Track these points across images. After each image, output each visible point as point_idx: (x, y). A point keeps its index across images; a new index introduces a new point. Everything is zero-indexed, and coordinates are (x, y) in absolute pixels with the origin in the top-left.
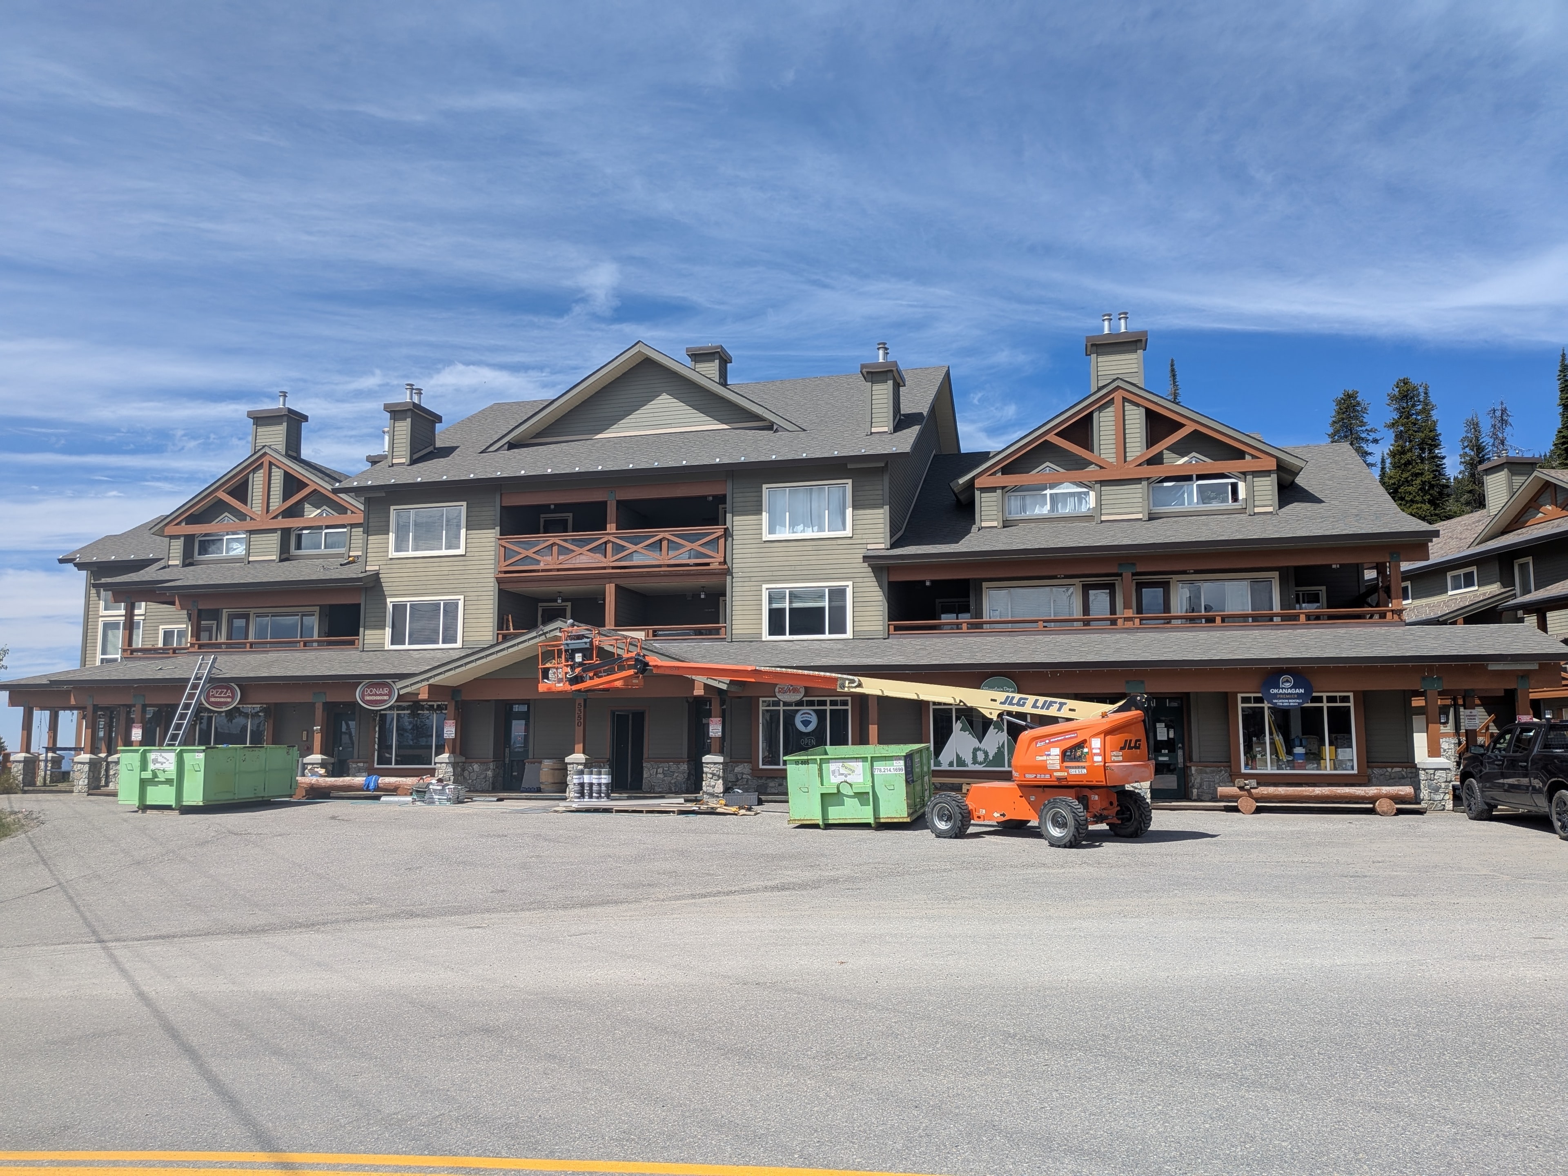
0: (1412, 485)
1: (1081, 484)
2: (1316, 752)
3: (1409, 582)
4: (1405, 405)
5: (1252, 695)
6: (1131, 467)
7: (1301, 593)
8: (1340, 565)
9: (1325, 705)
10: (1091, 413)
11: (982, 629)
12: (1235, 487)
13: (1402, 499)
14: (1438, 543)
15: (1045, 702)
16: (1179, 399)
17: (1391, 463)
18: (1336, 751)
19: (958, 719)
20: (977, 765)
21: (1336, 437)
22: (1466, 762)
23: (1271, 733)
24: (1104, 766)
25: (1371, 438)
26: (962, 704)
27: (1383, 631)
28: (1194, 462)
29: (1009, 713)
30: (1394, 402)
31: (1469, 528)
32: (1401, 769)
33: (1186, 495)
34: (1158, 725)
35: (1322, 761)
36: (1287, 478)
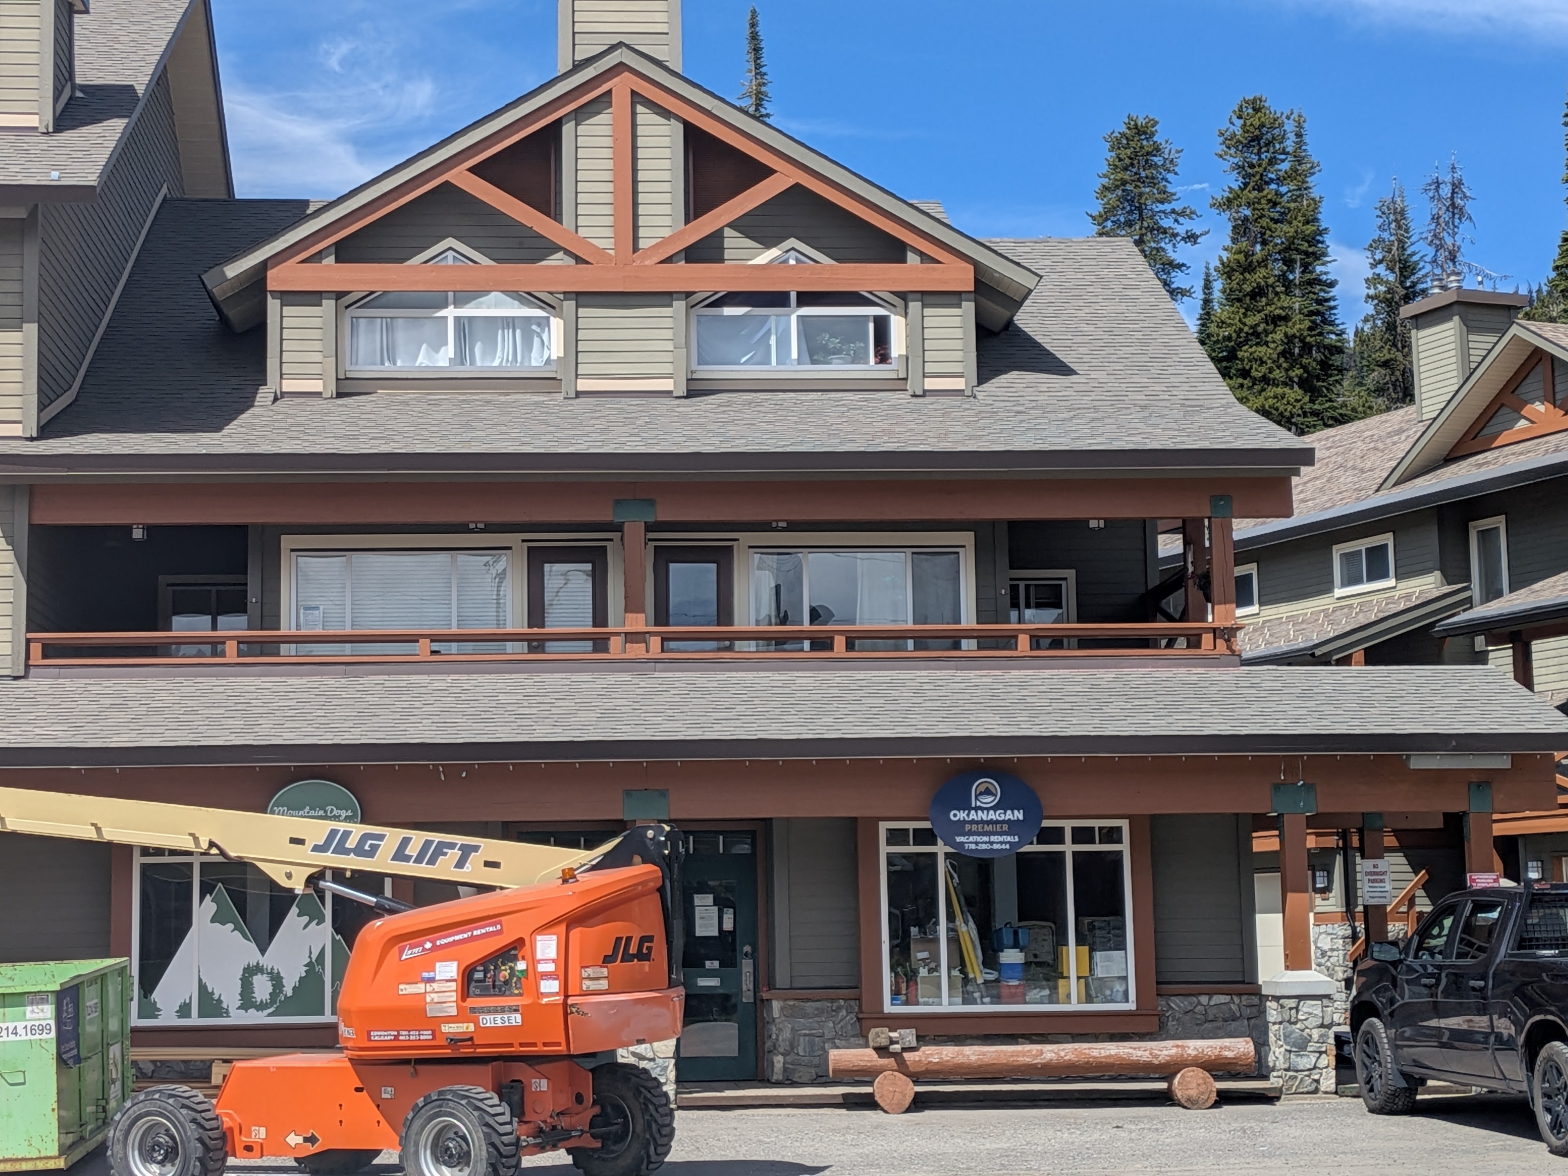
0: (1266, 344)
1: (530, 298)
2: (1049, 959)
3: (1254, 565)
4: (1254, 159)
5: (911, 825)
6: (647, 263)
7: (1022, 585)
8: (1106, 520)
9: (1068, 848)
10: (558, 124)
11: (278, 655)
12: (882, 327)
13: (1245, 373)
14: (1316, 478)
15: (428, 844)
16: (768, 108)
17: (1223, 291)
18: (1091, 958)
19: (206, 889)
20: (252, 1011)
21: (1109, 224)
22: (1363, 979)
23: (951, 917)
24: (565, 1004)
25: (1181, 230)
26: (214, 851)
27: (1194, 678)
28: (792, 262)
29: (338, 875)
30: (1233, 151)
31: (1381, 445)
32: (1228, 998)
33: (773, 341)
34: (698, 899)
35: (1061, 982)
36: (1000, 312)
